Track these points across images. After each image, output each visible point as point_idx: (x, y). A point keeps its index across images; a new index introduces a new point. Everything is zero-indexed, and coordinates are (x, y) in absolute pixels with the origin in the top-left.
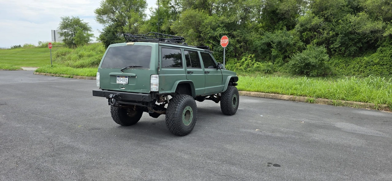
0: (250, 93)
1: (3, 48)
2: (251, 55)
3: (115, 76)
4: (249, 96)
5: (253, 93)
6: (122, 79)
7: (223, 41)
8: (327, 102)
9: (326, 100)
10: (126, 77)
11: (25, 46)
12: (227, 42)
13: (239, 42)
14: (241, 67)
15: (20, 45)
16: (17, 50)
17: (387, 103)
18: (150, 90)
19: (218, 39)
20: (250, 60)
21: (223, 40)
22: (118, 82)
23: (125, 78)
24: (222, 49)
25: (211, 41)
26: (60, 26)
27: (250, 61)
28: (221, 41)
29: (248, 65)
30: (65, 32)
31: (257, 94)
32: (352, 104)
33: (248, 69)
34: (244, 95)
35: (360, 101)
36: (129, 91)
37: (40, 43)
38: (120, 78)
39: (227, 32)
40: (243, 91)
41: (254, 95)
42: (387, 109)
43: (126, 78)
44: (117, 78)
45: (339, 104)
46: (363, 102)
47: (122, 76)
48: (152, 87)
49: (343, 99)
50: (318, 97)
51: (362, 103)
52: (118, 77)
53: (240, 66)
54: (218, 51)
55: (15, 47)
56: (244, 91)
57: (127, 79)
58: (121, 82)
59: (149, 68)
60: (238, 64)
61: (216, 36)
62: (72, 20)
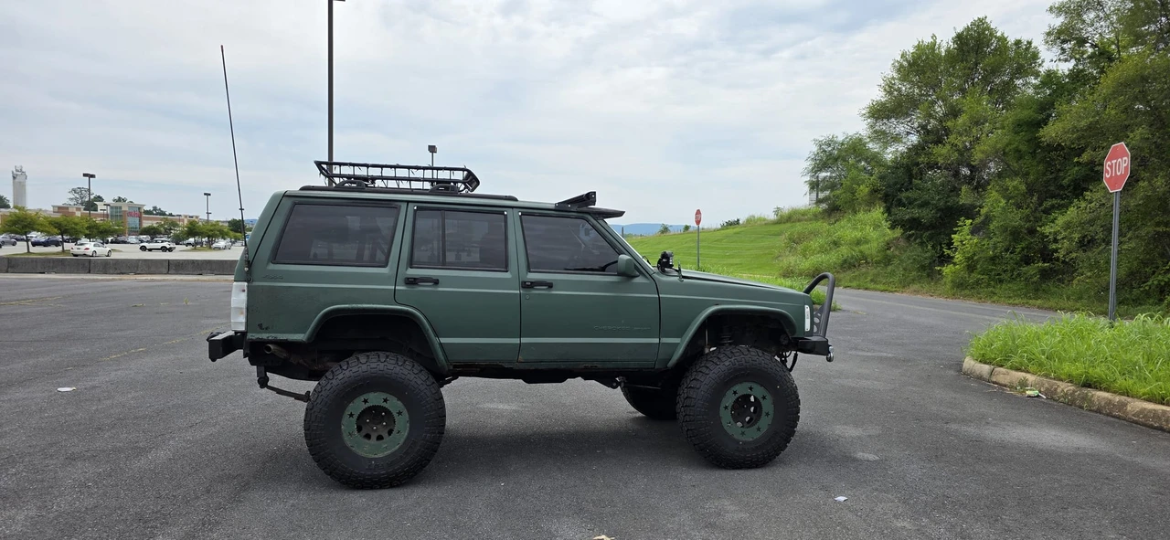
0: (1123, 405)
1: (708, 229)
4: (1118, 417)
5: (1136, 405)
7: (1111, 167)
11: (749, 221)
12: (1126, 169)
15: (738, 220)
16: (731, 231)
26: (809, 163)
28: (1107, 164)
30: (825, 178)
31: (1150, 411)
34: (1099, 411)
37: (778, 211)
40: (1096, 388)
41: (1137, 414)
55: (730, 224)
56: (1107, 390)
62: (842, 144)
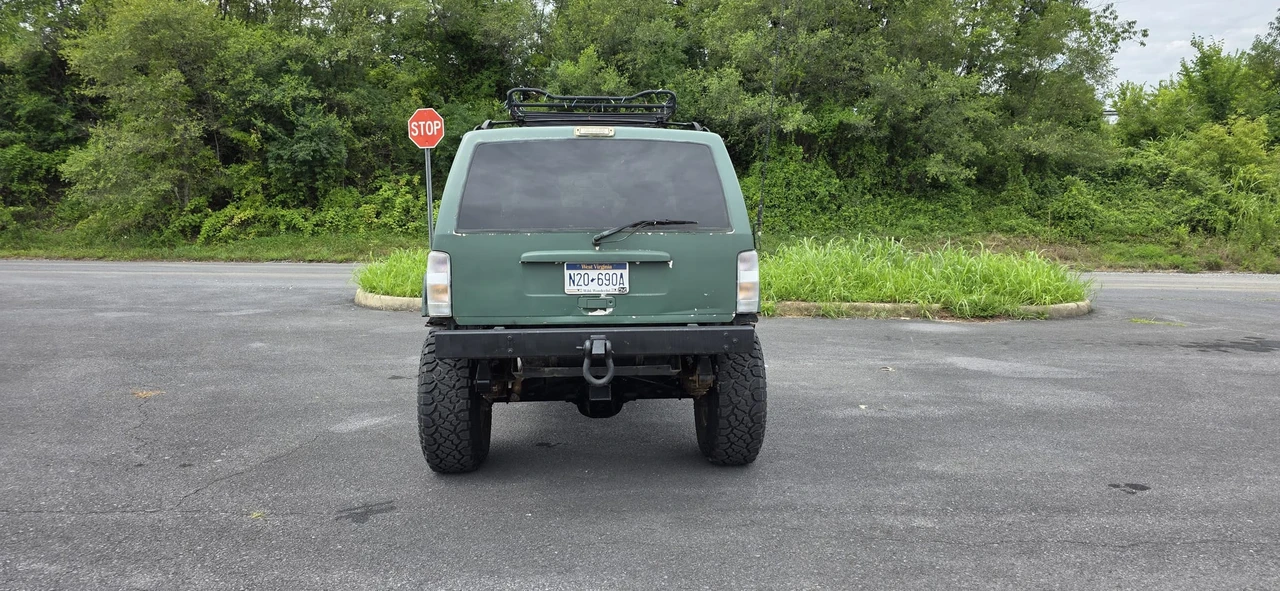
2: (407, 177)
3: (555, 266)
6: (593, 274)
7: (419, 127)
8: (807, 310)
9: (803, 304)
10: (618, 265)
12: (439, 131)
13: (361, 131)
14: (384, 219)
17: (942, 300)
18: (736, 310)
19: (289, 114)
20: (407, 192)
21: (422, 123)
22: (569, 289)
23: (611, 272)
24: (307, 155)
25: (260, 123)
27: (409, 196)
29: (407, 211)
32: (866, 309)
33: (412, 225)
35: (882, 301)
36: (634, 319)
38: (582, 272)
39: (316, 93)
42: (944, 314)
43: (618, 272)
44: (567, 273)
45: (839, 314)
46: (890, 302)
47: (593, 264)
48: (741, 296)
49: (844, 299)
50: (782, 297)
51: (888, 306)
52: (571, 267)
53: (378, 215)
54: (292, 160)
57: (626, 273)
58: (593, 288)
59: (728, 226)
60: (368, 209)
61: (281, 106)
